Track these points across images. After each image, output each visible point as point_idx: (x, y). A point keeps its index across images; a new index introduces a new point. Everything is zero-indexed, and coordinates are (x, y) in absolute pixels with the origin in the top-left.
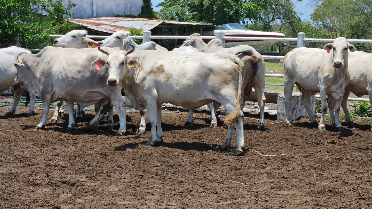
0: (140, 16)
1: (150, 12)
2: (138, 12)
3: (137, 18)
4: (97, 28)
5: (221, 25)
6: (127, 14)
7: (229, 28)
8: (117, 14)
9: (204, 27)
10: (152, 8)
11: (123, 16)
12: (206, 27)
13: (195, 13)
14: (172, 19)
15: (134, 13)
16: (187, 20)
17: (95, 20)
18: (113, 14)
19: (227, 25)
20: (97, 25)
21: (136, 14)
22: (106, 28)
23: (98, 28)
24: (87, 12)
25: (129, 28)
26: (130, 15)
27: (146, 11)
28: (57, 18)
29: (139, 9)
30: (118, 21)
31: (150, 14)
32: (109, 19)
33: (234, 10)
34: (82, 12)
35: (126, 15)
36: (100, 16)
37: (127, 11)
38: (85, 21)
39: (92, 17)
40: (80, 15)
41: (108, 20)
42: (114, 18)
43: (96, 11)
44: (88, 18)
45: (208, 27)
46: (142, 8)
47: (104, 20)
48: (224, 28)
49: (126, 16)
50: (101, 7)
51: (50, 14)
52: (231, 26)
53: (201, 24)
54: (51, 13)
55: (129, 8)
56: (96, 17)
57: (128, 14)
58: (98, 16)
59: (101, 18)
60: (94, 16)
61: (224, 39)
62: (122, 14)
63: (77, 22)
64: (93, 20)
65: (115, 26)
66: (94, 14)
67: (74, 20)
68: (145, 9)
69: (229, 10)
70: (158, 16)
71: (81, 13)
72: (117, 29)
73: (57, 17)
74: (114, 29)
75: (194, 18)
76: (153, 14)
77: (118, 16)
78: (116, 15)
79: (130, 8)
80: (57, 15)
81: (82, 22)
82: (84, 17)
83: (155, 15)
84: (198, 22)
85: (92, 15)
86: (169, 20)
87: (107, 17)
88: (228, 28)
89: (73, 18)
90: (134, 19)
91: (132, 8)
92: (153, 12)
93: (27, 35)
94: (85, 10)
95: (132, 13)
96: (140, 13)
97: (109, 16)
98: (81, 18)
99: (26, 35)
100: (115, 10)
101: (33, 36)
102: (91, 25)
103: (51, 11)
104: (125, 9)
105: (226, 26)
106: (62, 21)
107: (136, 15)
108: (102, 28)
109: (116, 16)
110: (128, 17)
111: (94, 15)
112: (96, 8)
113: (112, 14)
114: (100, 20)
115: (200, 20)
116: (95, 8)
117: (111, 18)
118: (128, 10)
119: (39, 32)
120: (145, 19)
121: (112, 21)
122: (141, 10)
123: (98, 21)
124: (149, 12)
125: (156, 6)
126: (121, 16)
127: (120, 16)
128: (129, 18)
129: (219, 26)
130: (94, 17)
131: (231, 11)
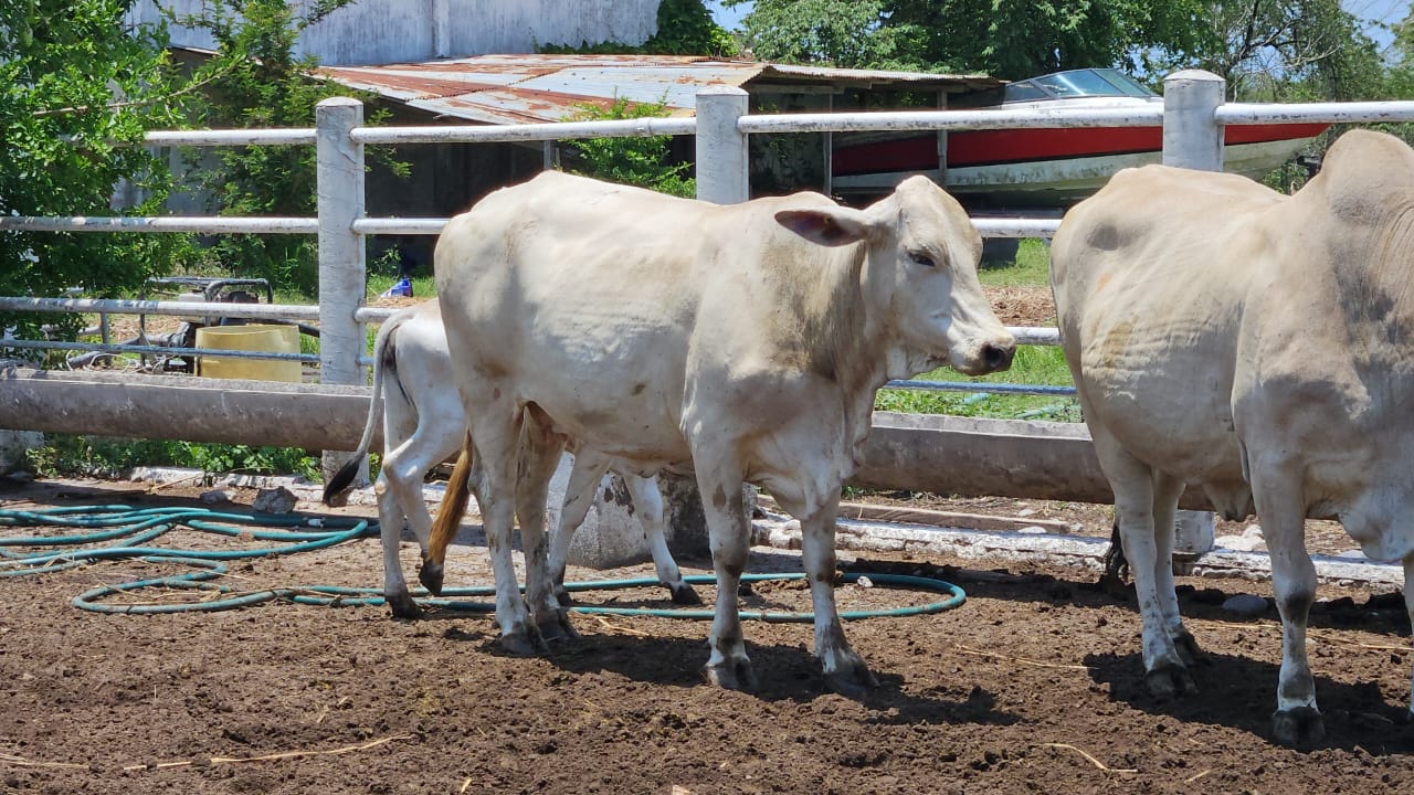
0: (652, 47)
1: (698, 26)
2: (644, 31)
3: (638, 57)
4: (450, 106)
5: (1032, 80)
6: (593, 39)
7: (1070, 91)
8: (546, 41)
9: (954, 90)
10: (707, 8)
11: (576, 49)
12: (961, 90)
13: (906, 28)
14: (804, 57)
15: (626, 32)
16: (869, 59)
17: (442, 70)
18: (530, 40)
19: (1060, 77)
20: (452, 90)
21: (633, 40)
22: (497, 104)
23: (456, 104)
24: (408, 35)
25: (605, 100)
26: (605, 42)
27: (680, 25)
28: (259, 63)
29: (648, 17)
30: (551, 72)
31: (699, 39)
32: (511, 61)
33: (1086, 12)
34: (383, 36)
35: (590, 46)
36: (468, 50)
37: (591, 24)
38: (395, 76)
39: (433, 55)
40: (377, 51)
41: (509, 67)
42: (535, 60)
43: (452, 30)
44: (412, 62)
45: (973, 91)
46: (660, 13)
47: (488, 69)
48: (1049, 92)
49: (587, 49)
50: (474, 8)
51: (226, 47)
52: (1079, 82)
53: (939, 77)
54: (232, 44)
55: (600, 14)
56: (448, 58)
57: (600, 42)
58: (457, 52)
59: (472, 61)
60: (440, 55)
61: (1218, 123)
62: (568, 39)
63: (358, 81)
64: (432, 69)
65: (537, 94)
66: (441, 43)
67: (343, 74)
68: (676, 16)
69: (1063, 10)
70: (736, 47)
71: (382, 41)
72: (546, 107)
73: (261, 59)
74: (536, 107)
75: (901, 54)
76: (714, 36)
77: (550, 49)
78: (542, 44)
79: (609, 13)
80: (262, 51)
81: (383, 79)
82: (394, 57)
83: (723, 41)
84: (924, 68)
85: (434, 50)
86: (792, 63)
87: (500, 53)
88: (1067, 95)
89: (344, 65)
90: (627, 60)
91: (616, 14)
92: (714, 26)
93: (24, 136)
94: (399, 28)
95: (619, 33)
96: (655, 35)
97: (510, 49)
98: (380, 66)
99: (19, 135)
100: (535, 24)
101: (58, 141)
102: (426, 94)
103: (237, 31)
104: (584, 15)
105: (1056, 82)
106: (287, 77)
107: (637, 45)
108: (477, 105)
109: (542, 48)
110: (600, 53)
111: (442, 49)
112: (450, 14)
113: (525, 43)
114: (467, 68)
115: (931, 57)
116: (442, 15)
117: (520, 60)
118: (597, 23)
119: (89, 119)
120: (677, 59)
121: (525, 70)
122: (658, 21)
123: (459, 74)
124: (696, 29)
125: (723, 4)
126: (567, 50)
127: (559, 48)
128: (604, 57)
129: (1020, 85)
130: (442, 58)
131: (1071, 12)
